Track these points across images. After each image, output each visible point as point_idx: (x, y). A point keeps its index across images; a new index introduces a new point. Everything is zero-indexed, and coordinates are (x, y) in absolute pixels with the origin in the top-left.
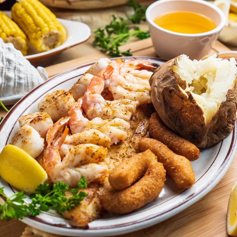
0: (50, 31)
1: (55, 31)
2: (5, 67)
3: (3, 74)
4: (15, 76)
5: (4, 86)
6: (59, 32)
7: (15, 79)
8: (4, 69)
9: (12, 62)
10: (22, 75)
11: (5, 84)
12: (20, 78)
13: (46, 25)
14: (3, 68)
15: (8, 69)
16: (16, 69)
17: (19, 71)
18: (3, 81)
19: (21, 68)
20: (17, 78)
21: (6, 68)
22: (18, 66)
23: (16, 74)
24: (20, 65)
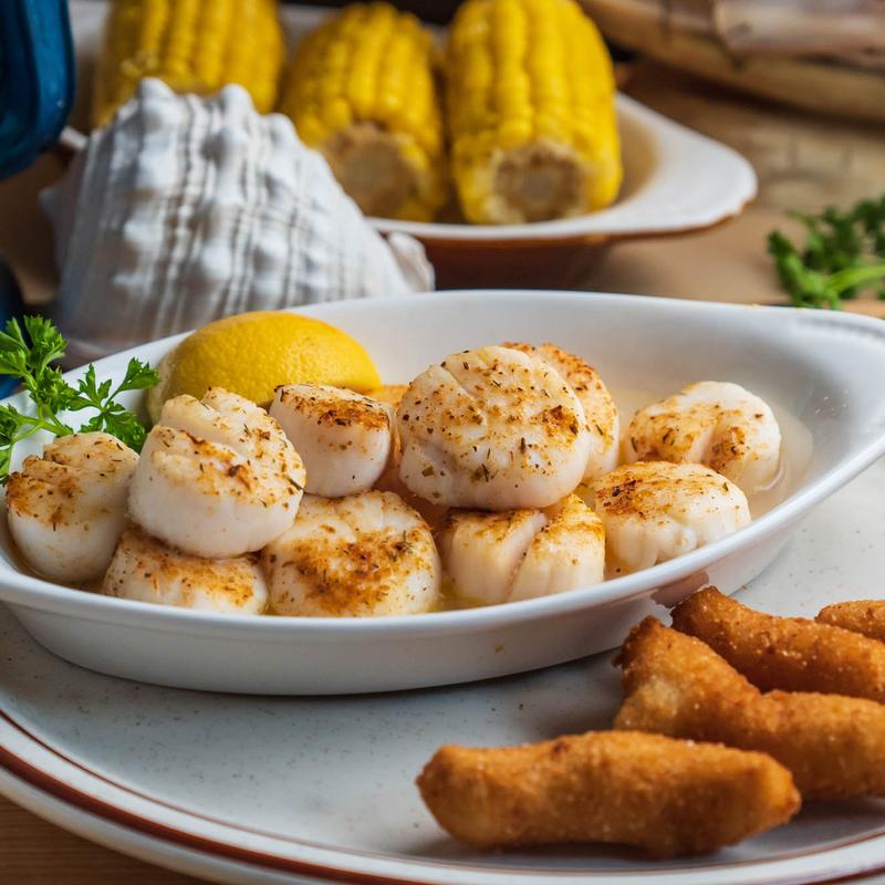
0: (533, 139)
1: (562, 148)
2: (249, 207)
3: (241, 241)
4: (291, 251)
5: (240, 293)
6: (580, 158)
7: (289, 268)
8: (245, 218)
9: (280, 191)
10: (318, 255)
11: (243, 281)
12: (310, 265)
13: (526, 110)
14: (241, 211)
15: (265, 218)
16: (299, 222)
17: (310, 235)
18: (239, 271)
19: (321, 224)
20: (297, 262)
21: (253, 215)
22: (304, 212)
23: (296, 247)
24: (315, 206)
